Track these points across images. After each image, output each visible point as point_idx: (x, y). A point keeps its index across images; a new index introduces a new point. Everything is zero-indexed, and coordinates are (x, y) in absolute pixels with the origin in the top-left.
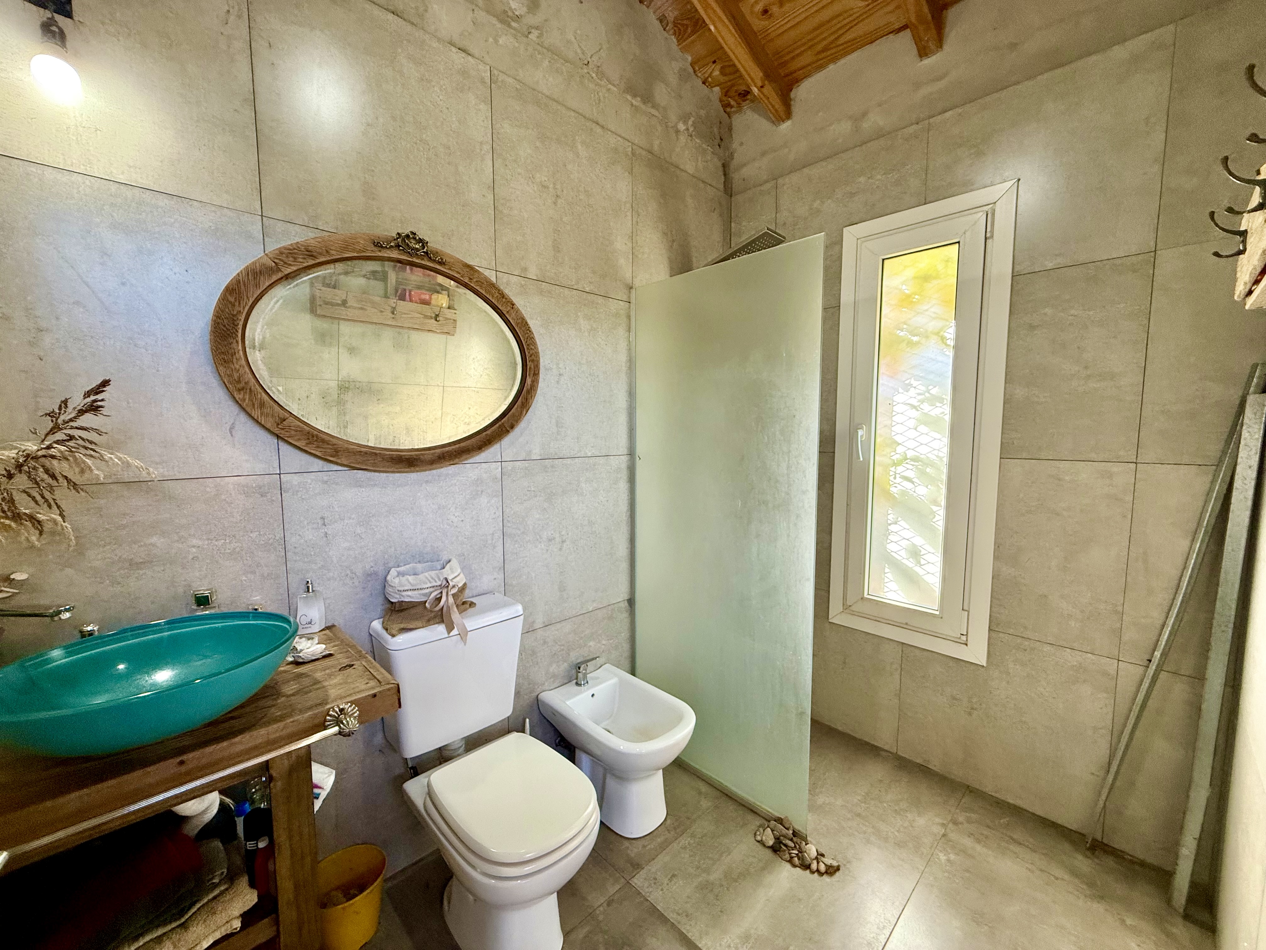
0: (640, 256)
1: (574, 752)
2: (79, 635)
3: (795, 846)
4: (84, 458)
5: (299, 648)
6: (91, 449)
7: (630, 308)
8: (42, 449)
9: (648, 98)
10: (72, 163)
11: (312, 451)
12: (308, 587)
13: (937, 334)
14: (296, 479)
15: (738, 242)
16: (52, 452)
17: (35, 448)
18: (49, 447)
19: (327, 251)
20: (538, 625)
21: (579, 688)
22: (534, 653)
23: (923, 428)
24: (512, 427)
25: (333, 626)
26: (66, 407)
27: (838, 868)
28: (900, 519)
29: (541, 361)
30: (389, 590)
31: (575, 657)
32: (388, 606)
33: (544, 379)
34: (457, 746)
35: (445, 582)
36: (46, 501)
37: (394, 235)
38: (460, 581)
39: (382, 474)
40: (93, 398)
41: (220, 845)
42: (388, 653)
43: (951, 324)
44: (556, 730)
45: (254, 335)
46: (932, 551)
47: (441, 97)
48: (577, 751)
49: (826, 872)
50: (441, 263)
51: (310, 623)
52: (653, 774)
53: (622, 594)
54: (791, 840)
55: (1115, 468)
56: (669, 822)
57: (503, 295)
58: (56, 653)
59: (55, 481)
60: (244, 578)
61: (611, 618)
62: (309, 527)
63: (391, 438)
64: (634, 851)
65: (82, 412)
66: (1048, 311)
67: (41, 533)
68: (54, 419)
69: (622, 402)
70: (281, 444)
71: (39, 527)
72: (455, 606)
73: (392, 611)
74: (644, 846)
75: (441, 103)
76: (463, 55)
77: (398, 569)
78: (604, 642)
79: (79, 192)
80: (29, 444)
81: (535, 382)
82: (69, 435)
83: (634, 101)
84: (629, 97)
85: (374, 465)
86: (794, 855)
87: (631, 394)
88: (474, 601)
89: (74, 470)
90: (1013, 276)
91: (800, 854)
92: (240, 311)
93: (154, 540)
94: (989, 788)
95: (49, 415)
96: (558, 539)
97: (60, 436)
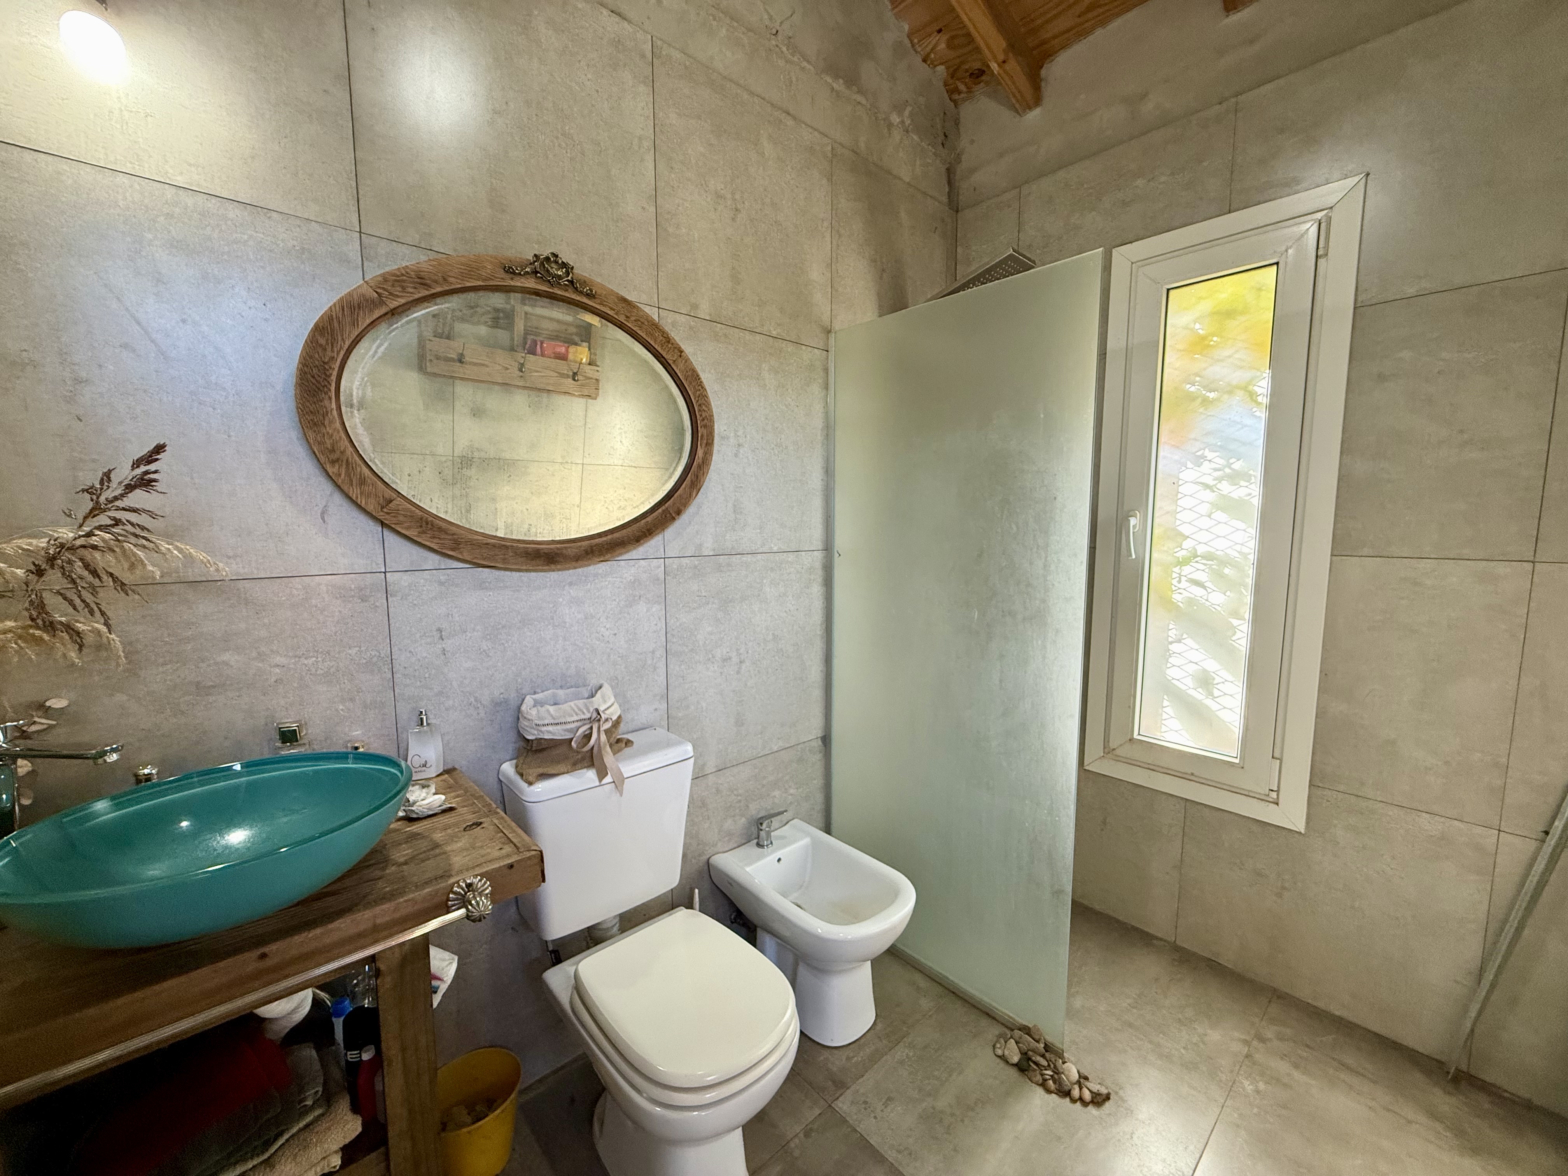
0: (840, 289)
1: (755, 930)
2: (133, 780)
3: (1049, 1065)
4: (135, 550)
5: (411, 799)
6: (144, 538)
7: (827, 358)
8: (80, 536)
9: (852, 80)
10: (116, 159)
11: (428, 543)
12: (422, 719)
13: (1245, 389)
14: (406, 579)
15: (965, 272)
16: (94, 540)
17: (71, 535)
18: (89, 534)
19: (445, 279)
20: (710, 768)
21: (761, 850)
22: (704, 805)
23: (1219, 515)
24: (679, 513)
25: (454, 769)
26: (109, 480)
27: (1108, 1097)
28: (1185, 636)
29: (716, 427)
30: (524, 723)
31: (755, 809)
32: (522, 744)
33: (719, 451)
34: (610, 925)
35: (595, 715)
36: (87, 605)
37: (531, 258)
38: (614, 712)
39: (514, 573)
40: (143, 469)
41: (314, 1053)
42: (524, 805)
43: (1264, 375)
44: (731, 903)
45: (351, 389)
46: (1230, 678)
47: (589, 76)
48: (759, 932)
49: (1092, 1102)
50: (590, 295)
51: (424, 766)
52: (859, 966)
53: (815, 729)
54: (1043, 1056)
55: (1501, 569)
56: (879, 1026)
57: (668, 340)
58: (101, 806)
59: (97, 580)
60: (341, 707)
61: (800, 760)
62: (423, 642)
63: (526, 526)
64: (837, 1063)
65: (130, 488)
66: (1406, 354)
67: (81, 647)
68: (94, 497)
69: (816, 480)
70: (386, 533)
71: (79, 641)
72: (608, 746)
73: (528, 751)
74: (848, 1059)
75: (589, 83)
76: (617, 19)
77: (534, 696)
78: (792, 791)
79: (125, 199)
80: (64, 531)
81: (708, 453)
82: (114, 519)
83: (835, 85)
84: (829, 80)
85: (504, 561)
86: (1048, 1077)
87: (829, 472)
88: (630, 739)
89: (122, 565)
90: (1355, 308)
91: (1056, 1076)
92: (334, 357)
93: (226, 657)
94: (1304, 993)
95: (87, 490)
96: (735, 660)
97: (103, 519)
